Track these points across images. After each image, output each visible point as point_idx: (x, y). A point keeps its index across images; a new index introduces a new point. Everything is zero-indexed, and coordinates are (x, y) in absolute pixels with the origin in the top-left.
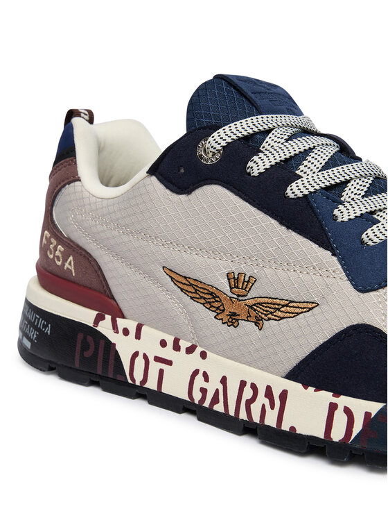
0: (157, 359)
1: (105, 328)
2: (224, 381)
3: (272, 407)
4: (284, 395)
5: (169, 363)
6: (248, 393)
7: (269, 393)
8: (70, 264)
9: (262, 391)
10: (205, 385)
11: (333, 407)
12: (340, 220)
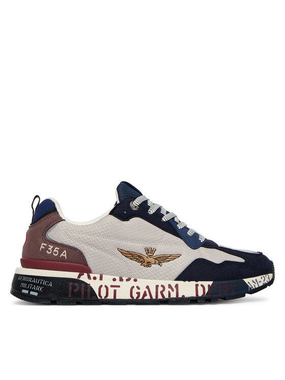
0: (112, 286)
1: (84, 278)
2: (148, 287)
3: (173, 290)
4: (177, 286)
5: (119, 286)
6: (160, 289)
7: (170, 286)
8: (64, 254)
9: (167, 287)
10: (138, 291)
11: (197, 286)
12: (179, 228)
